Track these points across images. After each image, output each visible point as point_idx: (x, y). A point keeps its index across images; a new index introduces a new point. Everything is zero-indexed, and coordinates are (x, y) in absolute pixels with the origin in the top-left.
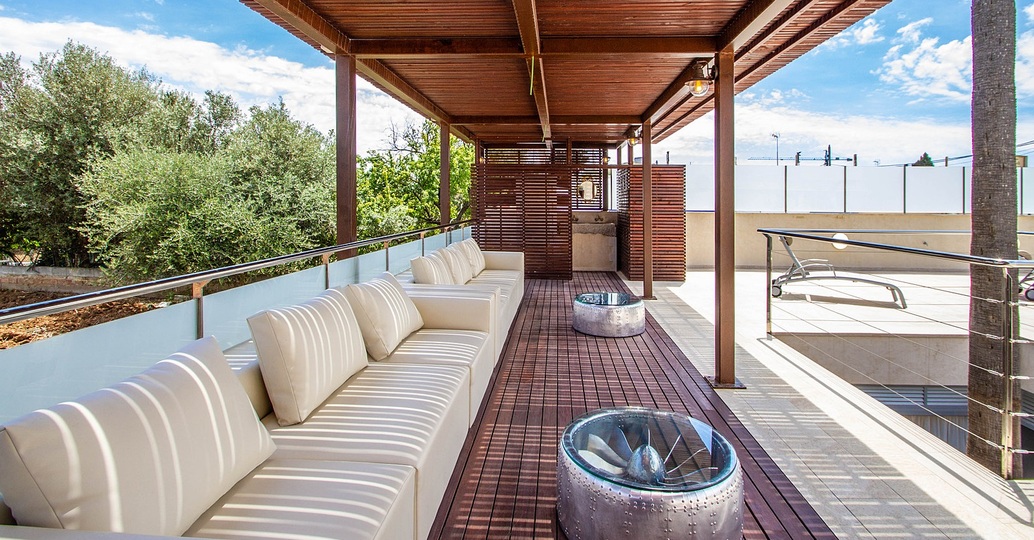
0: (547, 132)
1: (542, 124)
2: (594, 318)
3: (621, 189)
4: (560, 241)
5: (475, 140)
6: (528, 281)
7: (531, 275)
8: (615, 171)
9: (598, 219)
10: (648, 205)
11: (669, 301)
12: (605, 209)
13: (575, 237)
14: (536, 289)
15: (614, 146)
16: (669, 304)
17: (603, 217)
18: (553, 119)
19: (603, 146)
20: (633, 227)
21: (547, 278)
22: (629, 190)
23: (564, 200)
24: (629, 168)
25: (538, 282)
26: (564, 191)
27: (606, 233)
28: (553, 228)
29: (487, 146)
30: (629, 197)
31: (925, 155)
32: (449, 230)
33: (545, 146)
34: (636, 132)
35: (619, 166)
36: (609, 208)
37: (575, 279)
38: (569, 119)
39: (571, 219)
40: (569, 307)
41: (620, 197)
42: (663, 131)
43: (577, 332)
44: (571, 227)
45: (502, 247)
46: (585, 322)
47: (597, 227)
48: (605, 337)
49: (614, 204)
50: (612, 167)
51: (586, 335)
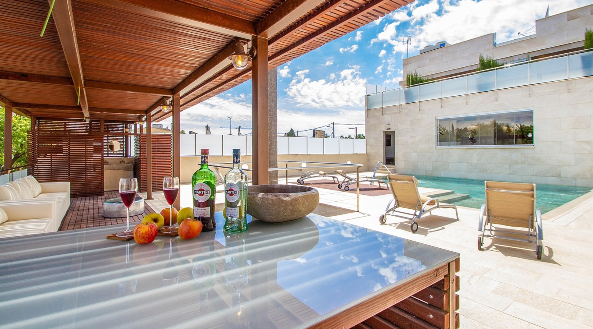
0: (86, 114)
1: (83, 111)
2: (115, 210)
3: (136, 145)
4: (95, 175)
5: (31, 116)
6: (73, 199)
7: (74, 195)
8: (133, 137)
9: (121, 162)
10: (149, 153)
11: (161, 199)
12: (127, 156)
13: (106, 172)
14: (78, 202)
15: (132, 122)
16: (160, 201)
17: (125, 161)
18: (91, 109)
19: (126, 122)
20: (142, 165)
21: (86, 196)
22: (140, 147)
23: (98, 150)
24: (140, 135)
25: (80, 199)
26: (99, 144)
27: (126, 169)
28: (90, 167)
29: (39, 119)
30: (140, 150)
31: (292, 129)
32: (11, 172)
33: (85, 121)
34: (143, 118)
35: (135, 134)
36: (129, 155)
37: (106, 195)
38: (101, 110)
39: (103, 162)
40: (101, 208)
41: (136, 149)
42: (160, 117)
43: (105, 218)
44: (103, 167)
45: (52, 179)
46: (110, 213)
47: (121, 166)
48: (121, 218)
49: (133, 152)
50: (131, 134)
51: (110, 218)
